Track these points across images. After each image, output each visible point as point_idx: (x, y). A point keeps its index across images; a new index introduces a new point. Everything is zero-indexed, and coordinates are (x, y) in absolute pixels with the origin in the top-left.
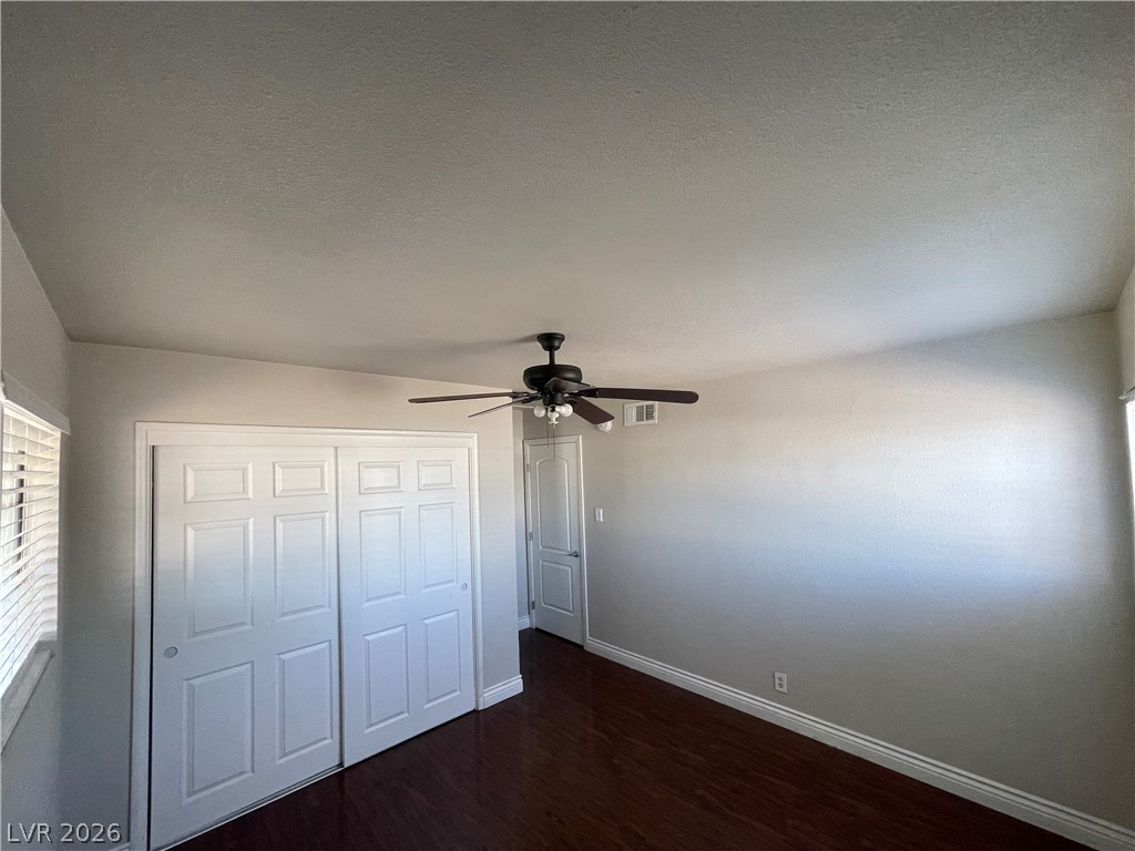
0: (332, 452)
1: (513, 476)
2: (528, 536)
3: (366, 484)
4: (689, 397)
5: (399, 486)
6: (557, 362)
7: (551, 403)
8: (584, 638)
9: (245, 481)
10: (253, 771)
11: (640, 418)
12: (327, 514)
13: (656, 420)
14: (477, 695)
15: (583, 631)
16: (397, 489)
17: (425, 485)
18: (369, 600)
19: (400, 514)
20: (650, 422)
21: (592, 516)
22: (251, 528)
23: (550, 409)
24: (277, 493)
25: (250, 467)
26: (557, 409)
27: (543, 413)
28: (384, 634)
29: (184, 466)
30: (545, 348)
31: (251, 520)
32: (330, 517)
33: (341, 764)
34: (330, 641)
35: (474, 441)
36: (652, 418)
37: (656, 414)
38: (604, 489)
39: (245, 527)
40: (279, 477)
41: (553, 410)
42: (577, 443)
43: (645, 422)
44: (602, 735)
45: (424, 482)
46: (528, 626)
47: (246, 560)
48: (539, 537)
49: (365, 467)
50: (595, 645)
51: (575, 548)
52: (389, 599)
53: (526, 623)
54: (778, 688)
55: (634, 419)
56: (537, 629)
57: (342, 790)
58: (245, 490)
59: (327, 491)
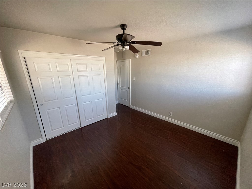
0: (70, 60)
1: (114, 70)
2: (118, 84)
3: (79, 69)
4: (159, 44)
5: (87, 70)
6: (125, 33)
7: (123, 45)
8: (130, 105)
9: (49, 67)
10: (64, 127)
11: (146, 54)
12: (71, 76)
13: (150, 55)
14: (107, 115)
15: (130, 104)
16: (86, 70)
17: (93, 70)
18: (83, 96)
19: (88, 77)
20: (148, 55)
21: (132, 79)
22: (53, 79)
23: (123, 47)
24: (58, 70)
25: (50, 63)
26: (125, 47)
27: (121, 48)
28: (87, 103)
29: (34, 63)
30: (122, 29)
31: (53, 77)
32: (71, 77)
33: (81, 127)
34: (75, 104)
35: (104, 59)
36: (149, 54)
37: (150, 53)
38: (136, 72)
39: (52, 78)
40: (58, 66)
41: (124, 47)
42: (130, 61)
43: (147, 55)
44: (133, 123)
45: (93, 69)
46: (118, 103)
47: (53, 86)
48: (121, 84)
49: (78, 65)
50: (132, 107)
51: (128, 87)
52: (87, 96)
53: (117, 102)
54: (170, 115)
55: (144, 54)
56: (120, 104)
57: (82, 131)
58: (50, 69)
59: (70, 71)
